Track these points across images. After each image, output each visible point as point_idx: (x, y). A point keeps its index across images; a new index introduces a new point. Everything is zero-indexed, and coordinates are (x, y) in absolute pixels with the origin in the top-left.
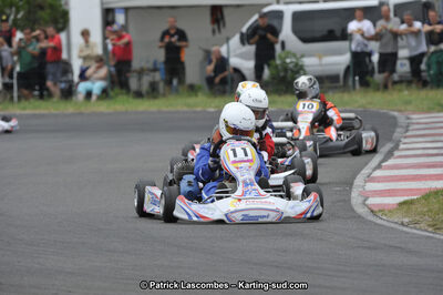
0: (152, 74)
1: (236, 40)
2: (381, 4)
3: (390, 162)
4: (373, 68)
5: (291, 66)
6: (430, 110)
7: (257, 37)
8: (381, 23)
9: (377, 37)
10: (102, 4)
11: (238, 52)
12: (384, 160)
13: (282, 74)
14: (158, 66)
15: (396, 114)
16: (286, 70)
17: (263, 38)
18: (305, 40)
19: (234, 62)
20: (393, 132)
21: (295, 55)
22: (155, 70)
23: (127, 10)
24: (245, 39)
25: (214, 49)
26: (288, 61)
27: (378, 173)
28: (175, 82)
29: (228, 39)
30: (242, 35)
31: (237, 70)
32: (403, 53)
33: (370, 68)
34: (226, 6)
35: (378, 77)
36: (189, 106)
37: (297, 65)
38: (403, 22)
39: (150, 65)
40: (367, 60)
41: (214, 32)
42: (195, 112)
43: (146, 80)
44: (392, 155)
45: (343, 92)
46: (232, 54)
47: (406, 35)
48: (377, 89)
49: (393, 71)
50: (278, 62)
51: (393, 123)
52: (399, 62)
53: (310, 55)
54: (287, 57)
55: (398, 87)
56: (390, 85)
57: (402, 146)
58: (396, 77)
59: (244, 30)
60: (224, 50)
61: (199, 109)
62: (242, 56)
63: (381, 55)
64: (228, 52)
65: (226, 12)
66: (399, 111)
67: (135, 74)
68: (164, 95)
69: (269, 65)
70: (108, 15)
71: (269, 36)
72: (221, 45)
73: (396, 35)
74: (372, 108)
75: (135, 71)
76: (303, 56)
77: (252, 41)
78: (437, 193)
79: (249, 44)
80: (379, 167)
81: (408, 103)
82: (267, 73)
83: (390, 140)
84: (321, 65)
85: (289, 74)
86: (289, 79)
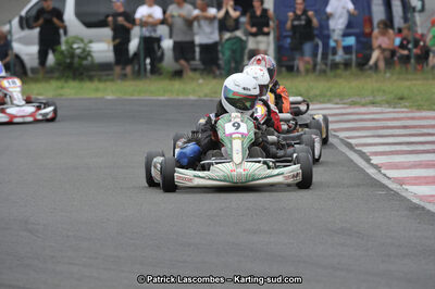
1: (15, 22)
4: (163, 54)
5: (78, 51)
7: (41, 21)
11: (18, 36)
13: (68, 61)
16: (72, 55)
17: (48, 22)
18: (89, 25)
21: (82, 40)
24: (26, 23)
26: (75, 46)
29: (10, 22)
30: (21, 18)
31: (17, 57)
33: (159, 53)
37: (84, 50)
50: (63, 47)
54: (74, 43)
59: (23, 13)
63: (175, 43)
69: (54, 51)
71: (55, 20)
76: (91, 42)
77: (35, 25)
82: (51, 59)
85: (76, 60)
86: (76, 65)
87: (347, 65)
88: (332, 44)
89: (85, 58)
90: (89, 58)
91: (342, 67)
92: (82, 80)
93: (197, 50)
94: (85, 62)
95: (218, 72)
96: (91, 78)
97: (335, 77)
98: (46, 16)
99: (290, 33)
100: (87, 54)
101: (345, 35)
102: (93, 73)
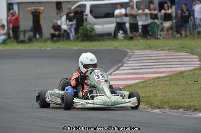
0: (30, 33)
1: (64, 18)
2: (130, 2)
4: (127, 30)
5: (89, 29)
10: (7, 1)
13: (86, 33)
16: (87, 31)
19: (64, 27)
21: (91, 24)
23: (18, 4)
25: (54, 22)
26: (88, 27)
28: (38, 36)
29: (61, 17)
31: (65, 31)
32: (140, 24)
33: (125, 29)
34: (63, 2)
37: (92, 28)
40: (123, 26)
41: (57, 14)
43: (27, 35)
46: (63, 24)
47: (141, 15)
50: (84, 27)
53: (98, 24)
54: (87, 25)
60: (59, 23)
63: (130, 24)
64: (61, 23)
65: (63, 5)
70: (10, 6)
72: (58, 20)
75: (22, 32)
76: (94, 25)
84: (103, 29)
85: (89, 32)
86: (89, 35)
89: (92, 32)
90: (94, 32)
92: (91, 41)
93: (140, 27)
94: (92, 34)
95: (149, 37)
96: (95, 41)
97: (198, 38)
100: (93, 30)
102: (96, 38)
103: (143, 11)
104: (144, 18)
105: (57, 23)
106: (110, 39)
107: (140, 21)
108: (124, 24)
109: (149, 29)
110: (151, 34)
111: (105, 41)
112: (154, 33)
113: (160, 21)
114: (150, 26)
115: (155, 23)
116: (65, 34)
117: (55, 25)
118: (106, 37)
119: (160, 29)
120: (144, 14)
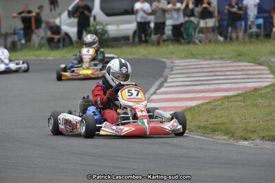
0: (13, 36)
1: (65, 15)
3: (162, 90)
4: (151, 31)
5: (100, 31)
6: (186, 58)
8: (155, 4)
9: (153, 13)
11: (67, 22)
12: (158, 89)
14: (17, 31)
15: (165, 60)
16: (96, 33)
17: (82, 13)
18: (108, 15)
19: (65, 28)
20: (163, 71)
21: (101, 24)
22: (15, 33)
24: (71, 14)
25: (51, 20)
26: (98, 27)
27: (154, 97)
29: (60, 15)
30: (69, 11)
31: (67, 34)
32: (169, 22)
33: (150, 31)
35: (154, 37)
36: (36, 56)
37: (103, 30)
38: (169, 3)
39: (12, 31)
40: (147, 27)
41: (51, 10)
42: (40, 60)
44: (163, 85)
45: (132, 47)
46: (62, 24)
47: (171, 11)
48: (153, 44)
49: (163, 33)
50: (92, 28)
51: (163, 66)
52: (166, 28)
53: (112, 24)
54: (97, 25)
55: (166, 43)
56: (161, 42)
57: (169, 80)
58: (165, 37)
59: (70, 8)
60: (57, 21)
61: (42, 58)
62: (70, 25)
63: (156, 24)
64: (61, 22)
66: (167, 58)
67: (3, 37)
68: (21, 49)
69: (86, 31)
71: (86, 12)
72: (56, 18)
73: (164, 11)
74: (151, 57)
75: (2, 35)
76: (107, 25)
77: (76, 15)
78: (191, 109)
79: (74, 17)
80: (155, 93)
81: (172, 53)
83: (162, 76)
84: (118, 30)
85: (99, 35)
87: (257, 35)
88: (249, 23)
89: (104, 35)
90: (106, 35)
91: (255, 37)
94: (104, 37)
95: (183, 41)
96: (108, 47)
97: (250, 43)
98: (80, 10)
99: (227, 17)
100: (105, 32)
101: (257, 18)
102: (109, 43)
103: (174, 5)
104: (175, 15)
105: (54, 22)
106: (127, 44)
107: (170, 19)
108: (149, 23)
109: (183, 30)
110: (185, 37)
111: (121, 47)
112: (189, 35)
113: (197, 19)
114: (183, 26)
115: (191, 22)
116: (66, 37)
117: (53, 25)
118: (122, 42)
119: (197, 30)
120: (175, 10)
